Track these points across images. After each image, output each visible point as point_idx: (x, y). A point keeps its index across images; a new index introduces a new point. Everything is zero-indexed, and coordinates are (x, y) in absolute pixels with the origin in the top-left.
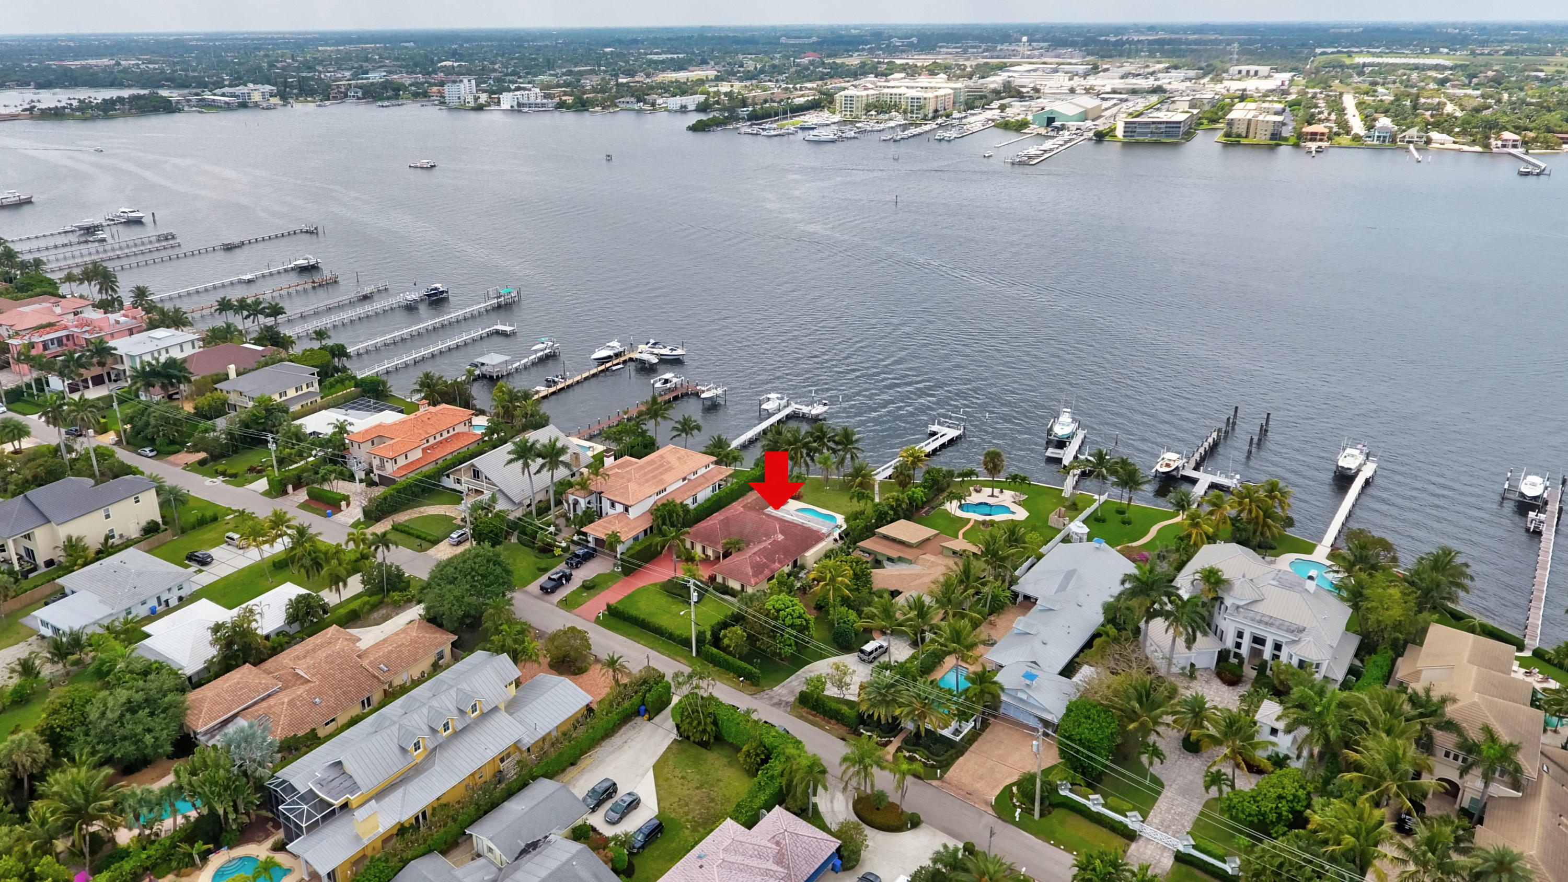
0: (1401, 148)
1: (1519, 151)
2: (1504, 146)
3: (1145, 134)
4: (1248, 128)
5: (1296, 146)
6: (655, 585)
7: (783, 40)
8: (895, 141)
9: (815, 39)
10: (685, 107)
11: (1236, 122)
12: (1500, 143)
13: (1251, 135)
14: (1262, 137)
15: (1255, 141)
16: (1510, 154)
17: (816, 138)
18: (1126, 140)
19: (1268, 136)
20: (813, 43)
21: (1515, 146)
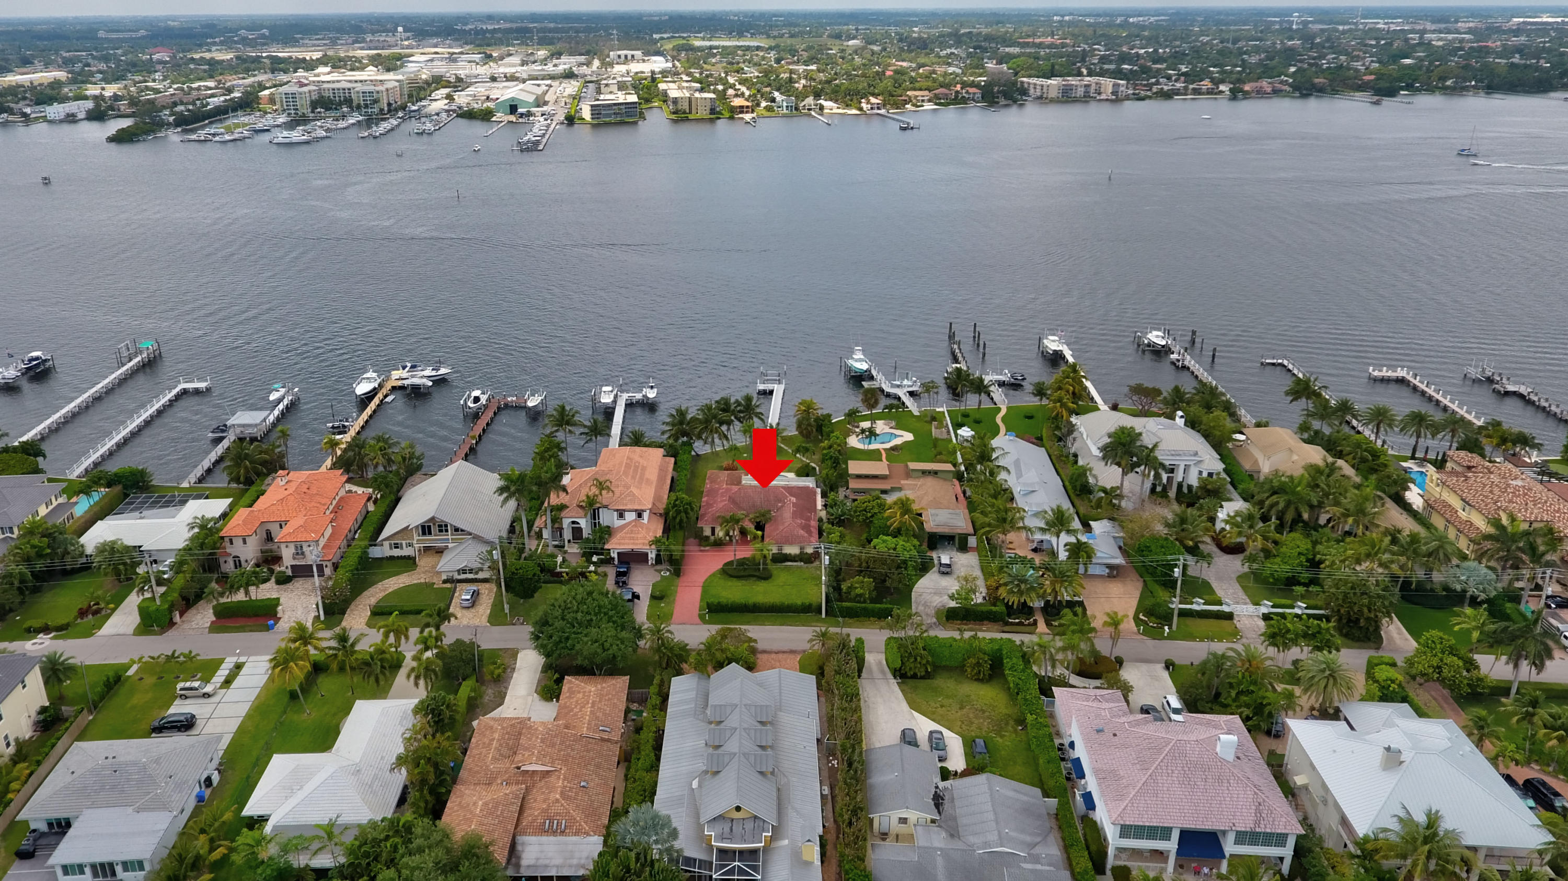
0: (806, 115)
1: (883, 111)
2: (872, 108)
3: (609, 115)
4: (690, 105)
5: (731, 118)
6: (713, 575)
7: (101, 34)
8: (375, 137)
9: (142, 33)
10: (73, 115)
11: (680, 101)
12: (869, 106)
13: (694, 111)
14: (703, 112)
15: (698, 116)
16: (878, 114)
17: (287, 140)
18: (595, 122)
19: (708, 111)
20: (143, 37)
21: (878, 108)
